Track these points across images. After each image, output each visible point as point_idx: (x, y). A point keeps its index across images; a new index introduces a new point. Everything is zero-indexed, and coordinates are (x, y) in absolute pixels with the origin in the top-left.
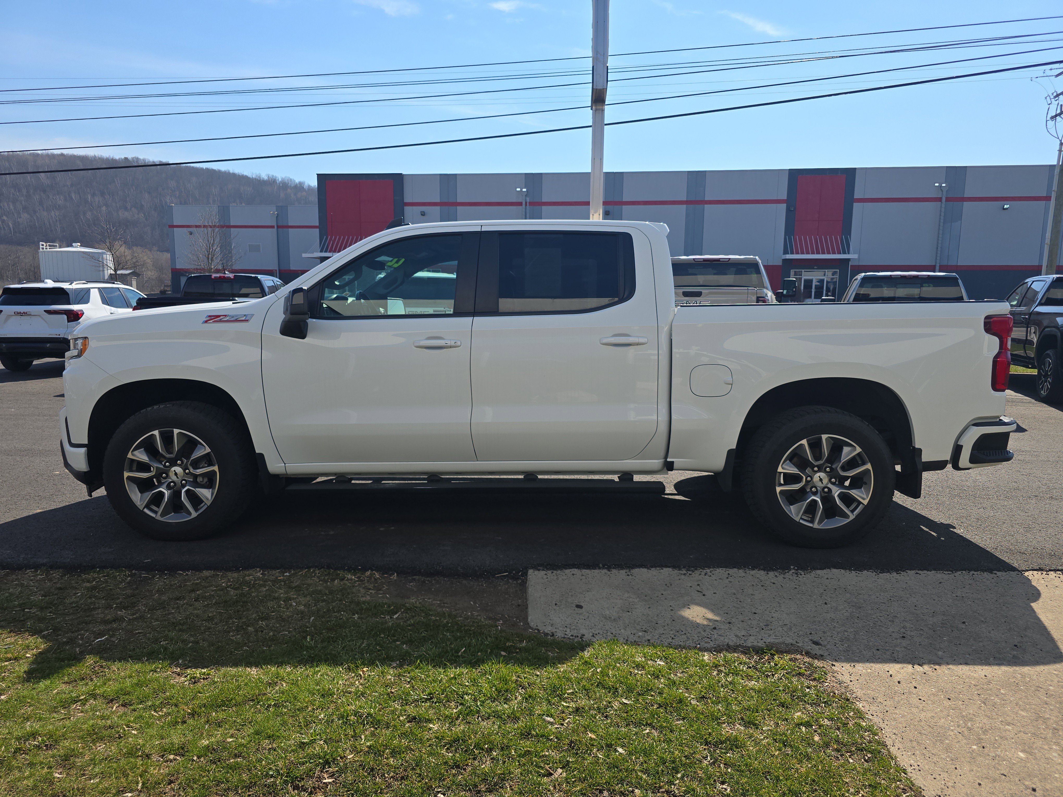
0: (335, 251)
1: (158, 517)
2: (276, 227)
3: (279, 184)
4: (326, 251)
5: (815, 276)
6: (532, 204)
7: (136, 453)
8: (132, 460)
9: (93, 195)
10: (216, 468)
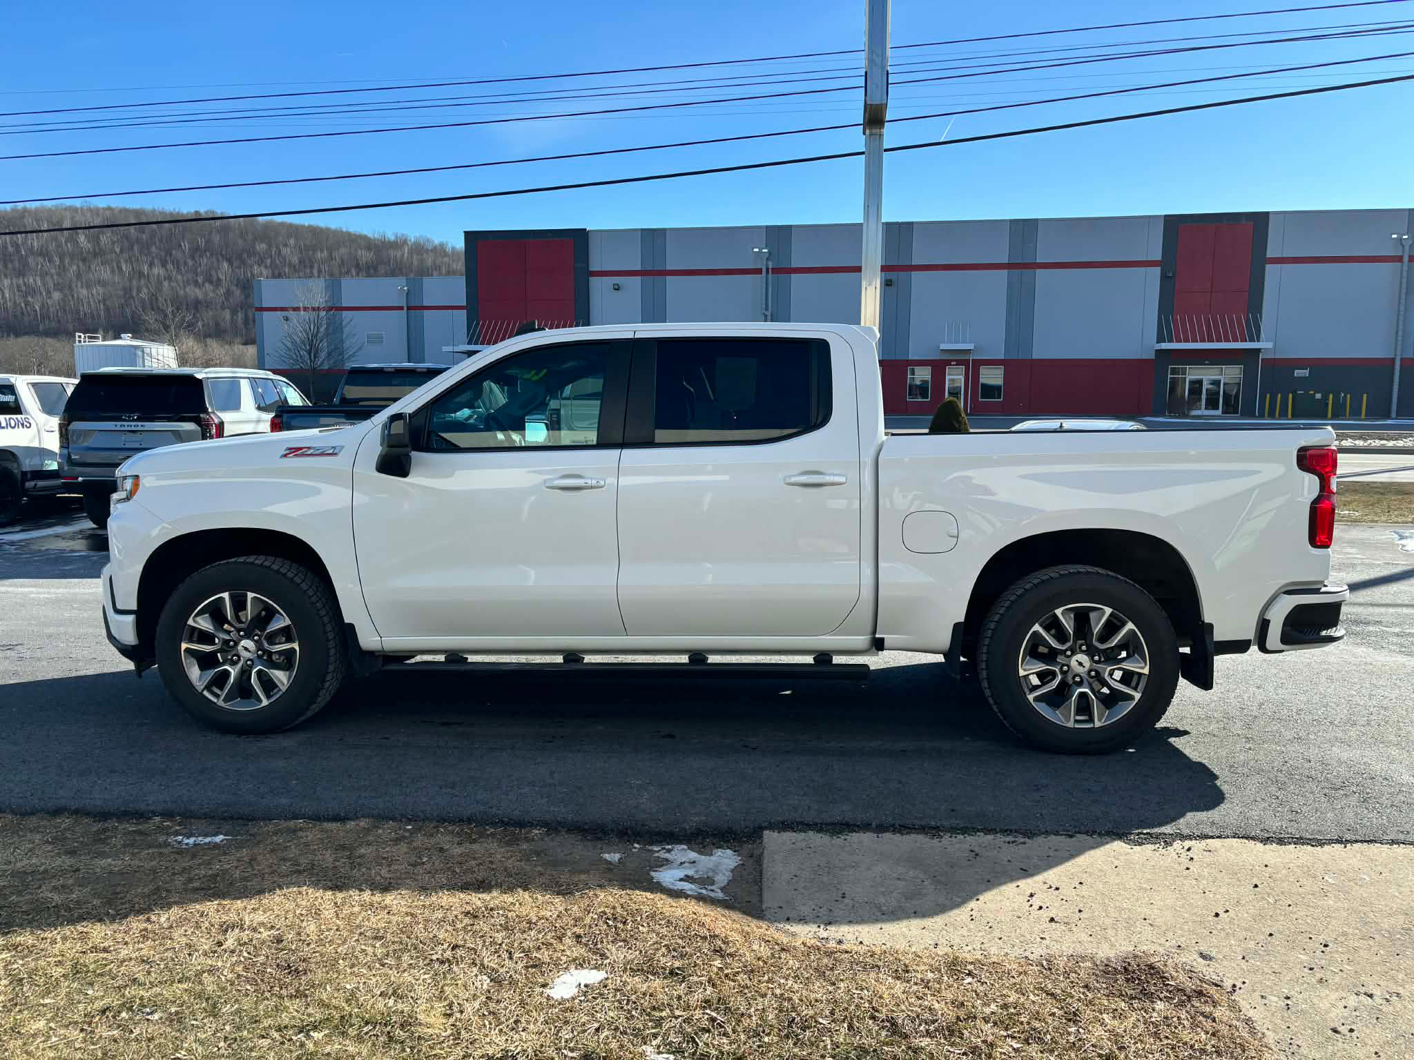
0: (489, 343)
1: (221, 703)
2: (405, 308)
3: (412, 245)
4: (476, 343)
5: (1206, 375)
6: (776, 271)
7: (199, 619)
8: (194, 629)
9: (151, 265)
10: (296, 646)
